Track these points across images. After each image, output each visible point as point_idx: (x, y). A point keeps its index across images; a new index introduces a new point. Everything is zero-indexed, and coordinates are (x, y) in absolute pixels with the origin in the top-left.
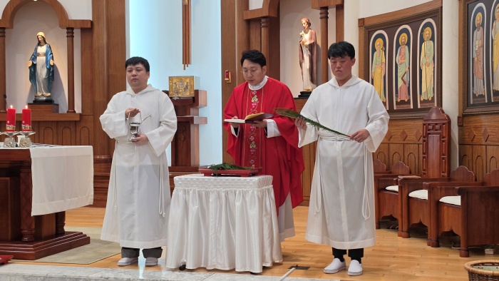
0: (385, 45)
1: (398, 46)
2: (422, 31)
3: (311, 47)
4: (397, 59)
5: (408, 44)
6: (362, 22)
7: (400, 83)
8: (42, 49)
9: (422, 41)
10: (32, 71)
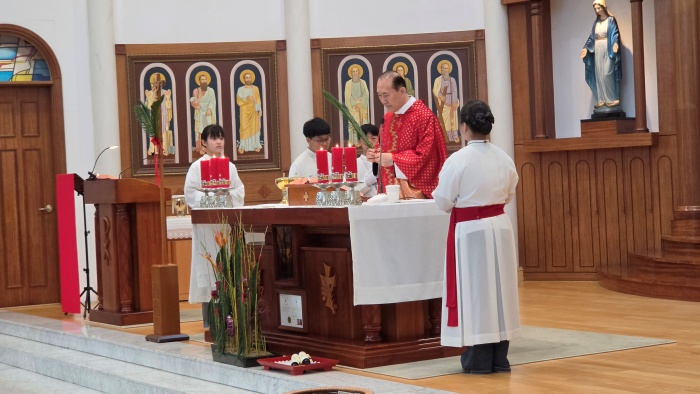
10: (588, 65)
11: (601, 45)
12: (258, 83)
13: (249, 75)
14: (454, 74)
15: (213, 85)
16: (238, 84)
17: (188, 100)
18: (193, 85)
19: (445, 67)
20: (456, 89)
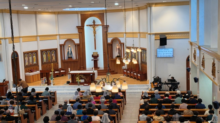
3: (119, 49)
6: (127, 47)
8: (70, 48)
10: (68, 52)
11: (70, 50)
13: (34, 54)
14: (54, 53)
17: (29, 58)
19: (53, 52)
20: (54, 55)
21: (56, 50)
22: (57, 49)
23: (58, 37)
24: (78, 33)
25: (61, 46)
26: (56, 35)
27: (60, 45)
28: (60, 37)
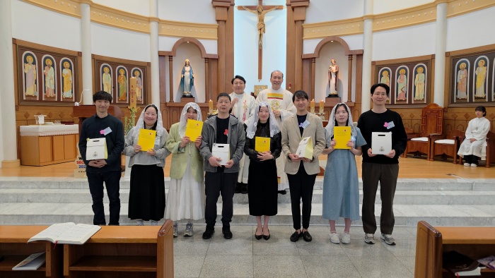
0: (389, 74)
1: (398, 75)
2: (416, 68)
3: (336, 73)
4: (397, 80)
5: (406, 74)
6: (373, 63)
7: (400, 92)
8: (188, 69)
9: (416, 73)
10: (183, 80)
11: (187, 74)
12: (70, 68)
13: (67, 64)
14: (140, 76)
15: (53, 66)
16: (63, 68)
17: (43, 71)
18: (45, 65)
19: (137, 73)
20: (141, 82)
21: (145, 68)
22: (149, 64)
23: (154, 25)
24: (215, 23)
25: (162, 55)
26: (149, 20)
27: (159, 52)
28: (159, 29)
